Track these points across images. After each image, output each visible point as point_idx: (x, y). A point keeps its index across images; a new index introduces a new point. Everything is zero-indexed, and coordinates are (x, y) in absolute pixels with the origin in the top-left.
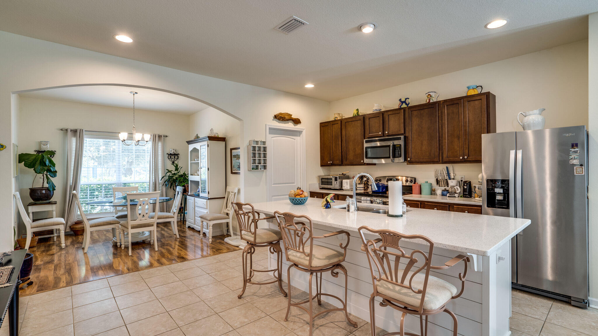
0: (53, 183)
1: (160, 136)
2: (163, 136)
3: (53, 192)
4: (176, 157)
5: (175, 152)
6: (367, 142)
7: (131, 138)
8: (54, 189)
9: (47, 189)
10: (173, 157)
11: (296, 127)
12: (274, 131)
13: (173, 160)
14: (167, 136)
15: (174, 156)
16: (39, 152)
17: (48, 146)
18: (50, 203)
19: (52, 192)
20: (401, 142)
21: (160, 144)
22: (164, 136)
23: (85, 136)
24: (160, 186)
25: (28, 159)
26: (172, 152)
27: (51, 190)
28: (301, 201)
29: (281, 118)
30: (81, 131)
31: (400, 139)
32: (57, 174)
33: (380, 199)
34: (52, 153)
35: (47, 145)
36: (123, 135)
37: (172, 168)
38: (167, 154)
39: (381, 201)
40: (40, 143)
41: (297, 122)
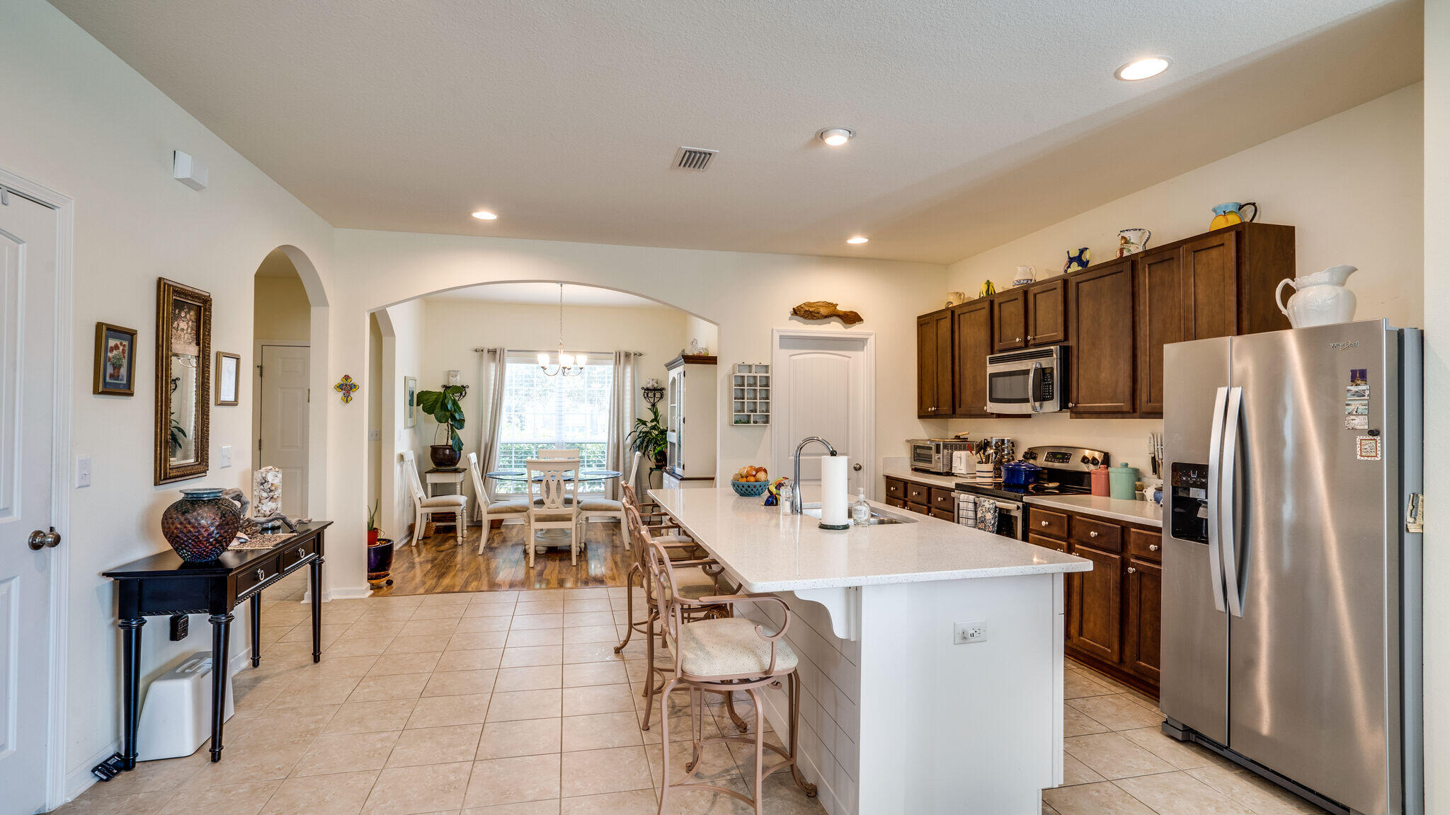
0: (459, 439)
1: (627, 355)
2: (632, 355)
3: (460, 454)
4: (658, 395)
5: (656, 385)
6: (992, 361)
7: (554, 361)
8: (460, 449)
9: (451, 448)
10: (651, 394)
11: (849, 330)
12: (789, 341)
13: (652, 400)
14: (641, 355)
15: (655, 393)
16: (446, 387)
17: (458, 377)
18: (456, 471)
19: (458, 452)
20: (1053, 362)
21: (629, 370)
22: (635, 354)
23: (507, 359)
24: (628, 450)
25: (428, 399)
26: (649, 386)
27: (456, 449)
28: (754, 489)
29: (806, 313)
30: (502, 350)
31: (1049, 353)
32: (466, 424)
33: (992, 501)
34: (461, 390)
35: (456, 376)
36: (543, 358)
37: (648, 416)
38: (643, 388)
39: (991, 506)
40: (450, 374)
41: (851, 318)
